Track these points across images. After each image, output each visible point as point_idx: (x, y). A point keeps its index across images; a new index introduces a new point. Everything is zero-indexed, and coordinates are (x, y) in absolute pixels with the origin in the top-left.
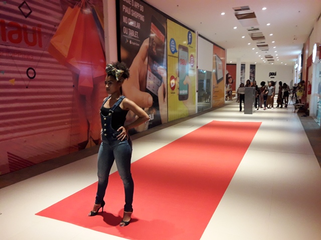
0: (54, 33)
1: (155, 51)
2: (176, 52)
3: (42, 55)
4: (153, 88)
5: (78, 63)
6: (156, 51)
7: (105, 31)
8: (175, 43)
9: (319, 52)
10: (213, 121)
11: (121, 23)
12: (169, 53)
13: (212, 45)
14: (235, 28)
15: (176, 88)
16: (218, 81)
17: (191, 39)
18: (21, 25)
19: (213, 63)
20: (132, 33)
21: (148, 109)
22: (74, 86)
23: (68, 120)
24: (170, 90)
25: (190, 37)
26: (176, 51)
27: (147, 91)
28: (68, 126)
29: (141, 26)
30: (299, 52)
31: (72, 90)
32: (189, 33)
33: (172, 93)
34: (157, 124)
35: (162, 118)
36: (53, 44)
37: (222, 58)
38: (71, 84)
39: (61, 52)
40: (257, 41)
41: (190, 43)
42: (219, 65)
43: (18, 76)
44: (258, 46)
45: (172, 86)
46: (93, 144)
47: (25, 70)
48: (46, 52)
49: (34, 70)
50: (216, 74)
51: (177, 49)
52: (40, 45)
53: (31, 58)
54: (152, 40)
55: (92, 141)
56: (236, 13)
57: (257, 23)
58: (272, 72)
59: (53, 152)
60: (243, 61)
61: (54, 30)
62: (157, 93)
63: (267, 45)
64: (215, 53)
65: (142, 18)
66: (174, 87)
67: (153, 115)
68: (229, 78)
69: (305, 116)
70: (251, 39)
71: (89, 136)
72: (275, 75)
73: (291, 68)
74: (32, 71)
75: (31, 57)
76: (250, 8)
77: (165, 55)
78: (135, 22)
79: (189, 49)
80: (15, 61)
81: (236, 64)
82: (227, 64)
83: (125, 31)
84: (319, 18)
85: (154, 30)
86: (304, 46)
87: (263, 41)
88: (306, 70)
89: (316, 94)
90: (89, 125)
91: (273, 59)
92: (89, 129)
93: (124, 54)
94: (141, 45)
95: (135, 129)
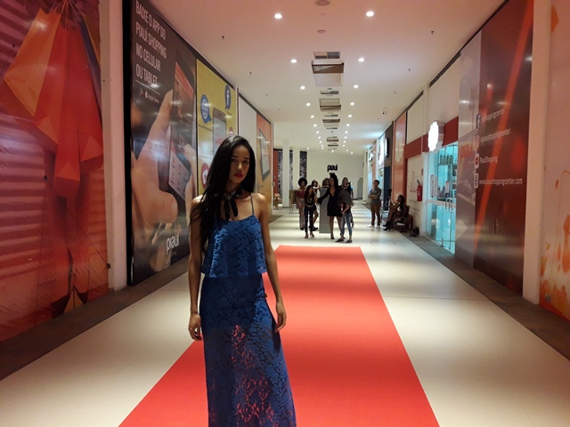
0: (10, 60)
4: (179, 184)
6: (183, 116)
7: (102, 68)
9: (443, 135)
10: (280, 246)
12: (200, 121)
13: (256, 113)
14: (303, 88)
16: (264, 177)
17: (230, 99)
19: (257, 145)
20: (149, 79)
21: (171, 224)
22: (46, 177)
23: (35, 251)
24: (201, 189)
25: (228, 96)
26: (209, 119)
28: (33, 265)
29: (161, 67)
30: (379, 134)
31: (41, 186)
32: (227, 88)
36: (9, 85)
38: (42, 173)
40: (326, 113)
41: (228, 107)
44: (324, 120)
45: (204, 182)
46: (79, 302)
50: (261, 161)
51: (211, 116)
54: (176, 95)
55: (76, 296)
61: (12, 54)
62: (184, 195)
63: (338, 121)
65: (163, 51)
70: (319, 109)
71: (72, 286)
72: (337, 169)
76: (342, 55)
78: (154, 57)
83: (138, 71)
84: (431, 84)
85: (179, 77)
86: (392, 126)
87: (335, 113)
88: (402, 163)
89: (430, 201)
90: (71, 260)
91: (338, 143)
92: (71, 270)
93: (136, 116)
94: (161, 100)
95: (152, 265)
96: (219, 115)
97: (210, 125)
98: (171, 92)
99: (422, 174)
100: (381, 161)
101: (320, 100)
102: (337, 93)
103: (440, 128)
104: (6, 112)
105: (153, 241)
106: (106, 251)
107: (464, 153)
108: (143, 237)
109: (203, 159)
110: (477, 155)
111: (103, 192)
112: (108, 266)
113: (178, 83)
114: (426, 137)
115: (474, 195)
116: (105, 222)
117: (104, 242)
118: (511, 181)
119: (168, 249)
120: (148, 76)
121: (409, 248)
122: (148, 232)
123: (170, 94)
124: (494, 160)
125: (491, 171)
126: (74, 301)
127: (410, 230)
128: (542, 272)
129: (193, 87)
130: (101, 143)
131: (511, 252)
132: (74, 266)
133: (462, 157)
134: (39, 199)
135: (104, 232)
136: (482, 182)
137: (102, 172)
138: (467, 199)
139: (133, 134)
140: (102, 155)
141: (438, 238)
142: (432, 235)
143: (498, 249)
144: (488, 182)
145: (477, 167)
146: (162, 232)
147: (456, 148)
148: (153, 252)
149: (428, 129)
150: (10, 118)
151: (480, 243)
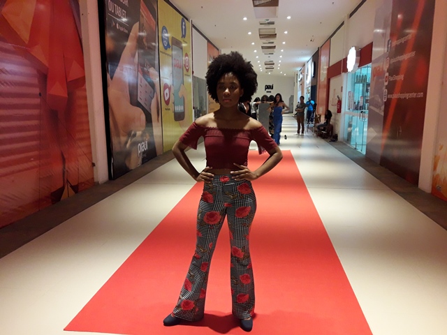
1: (146, 44)
2: (170, 47)
9: (359, 58)
12: (161, 47)
13: (206, 41)
14: (245, 19)
15: (171, 102)
17: (185, 30)
20: (119, 13)
21: (140, 133)
22: (40, 94)
24: (164, 104)
25: (184, 27)
26: (168, 46)
28: (35, 163)
29: (128, 2)
30: (307, 59)
31: (37, 101)
32: (183, 19)
33: (166, 109)
35: (157, 149)
36: (6, 18)
38: (36, 91)
40: (264, 40)
41: (184, 36)
44: (262, 47)
45: (166, 99)
46: (72, 192)
51: (170, 44)
55: (69, 188)
57: (275, 14)
58: (268, 84)
62: (150, 109)
63: (274, 47)
64: (209, 54)
66: (169, 99)
70: (258, 37)
71: (66, 180)
72: (272, 88)
77: (157, 52)
83: (111, 6)
84: (351, 15)
85: (144, 11)
86: (318, 52)
87: (271, 41)
88: (326, 83)
89: (347, 113)
90: (64, 160)
91: (274, 66)
92: (64, 168)
93: (110, 44)
94: (130, 31)
95: (127, 164)
96: (177, 43)
97: (169, 51)
98: (138, 24)
99: (342, 91)
100: (308, 81)
101: (260, 29)
102: (273, 23)
103: (357, 52)
104: (5, 41)
105: (128, 145)
106: (91, 153)
107: (376, 73)
108: (120, 143)
109: (165, 80)
110: (387, 74)
111: (86, 106)
112: (93, 165)
113: (143, 16)
114: (345, 60)
115: (383, 107)
116: (88, 130)
117: (90, 146)
118: (414, 95)
119: (139, 152)
120: (119, 11)
121: (330, 150)
122: (123, 139)
123: (136, 26)
124: (401, 77)
125: (398, 87)
126: (68, 192)
127: (330, 136)
128: (435, 168)
129: (155, 19)
130: (83, 67)
131: (411, 153)
132: (66, 165)
133: (374, 76)
134: (35, 112)
135: (89, 138)
136: (390, 96)
137: (85, 90)
138: (377, 111)
139: (109, 59)
140: (84, 76)
141: (353, 143)
142: (348, 140)
143: (400, 151)
144: (395, 96)
145: (386, 84)
146: (134, 139)
147: (370, 69)
148: (128, 154)
149: (347, 54)
150: (9, 46)
151: (386, 147)
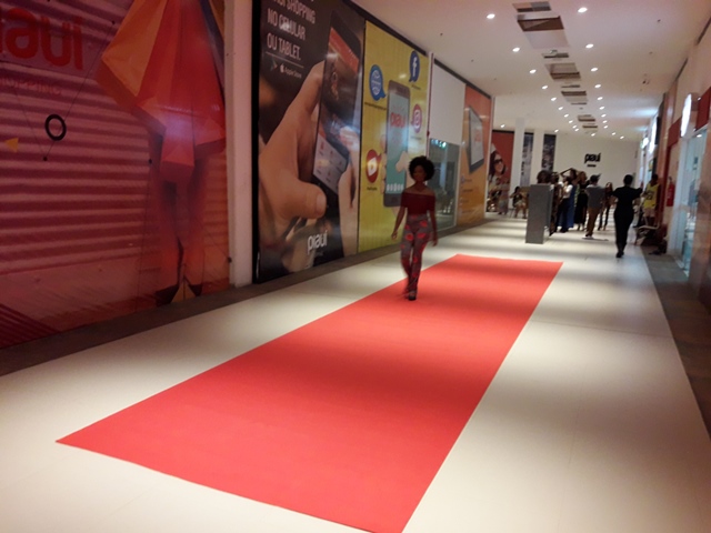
0: (110, 38)
1: (337, 93)
2: (384, 96)
3: (82, 88)
4: (329, 174)
5: (163, 110)
6: (340, 92)
7: (226, 40)
8: (381, 77)
9: (696, 113)
10: (458, 255)
11: (263, 25)
12: (368, 97)
13: (464, 85)
14: (516, 50)
15: (379, 178)
16: (473, 168)
17: (418, 68)
18: (37, 16)
19: (464, 126)
20: (286, 49)
21: (314, 221)
22: (150, 161)
23: (135, 237)
24: (364, 181)
25: (415, 65)
26: (382, 94)
27: (314, 181)
28: (134, 250)
29: (306, 33)
30: (653, 112)
32: (413, 55)
33: (369, 189)
34: (334, 256)
35: (345, 244)
36: (108, 64)
37: (482, 117)
39: (124, 83)
40: (562, 83)
41: (413, 79)
42: (477, 131)
43: (26, 131)
44: (564, 93)
45: (371, 173)
46: (190, 294)
47: (42, 118)
48: (91, 82)
49: (63, 122)
50: (469, 151)
51: (386, 90)
52: (79, 66)
53: (57, 93)
54: (329, 67)
55: (187, 288)
56: (519, 16)
57: (564, 42)
58: (591, 153)
59: (98, 307)
60: (529, 125)
61: (112, 32)
62: (337, 188)
63: (584, 93)
64: (467, 104)
65: (310, 16)
66: (376, 175)
67: (325, 235)
68: (498, 161)
69: (656, 253)
70: (550, 78)
71: (182, 276)
72: (598, 160)
73: (634, 147)
74: (59, 123)
75: (55, 91)
76: (552, 5)
77: (358, 103)
78: (295, 24)
79: (413, 92)
80: (20, 97)
81: (513, 133)
82: (494, 131)
83: (271, 41)
85: (335, 45)
86: (664, 99)
88: (665, 153)
91: (595, 124)
94: (305, 74)
95: (285, 264)
97: (382, 103)
98: (321, 65)
102: (566, 56)
103: (692, 104)
105: (289, 237)
106: (227, 243)
108: (273, 232)
111: (225, 179)
112: (229, 260)
116: (226, 212)
117: (226, 234)
119: (310, 248)
122: (280, 227)
123: (319, 67)
126: (185, 292)
129: (359, 57)
135: (226, 223)
146: (302, 229)
148: (288, 250)
